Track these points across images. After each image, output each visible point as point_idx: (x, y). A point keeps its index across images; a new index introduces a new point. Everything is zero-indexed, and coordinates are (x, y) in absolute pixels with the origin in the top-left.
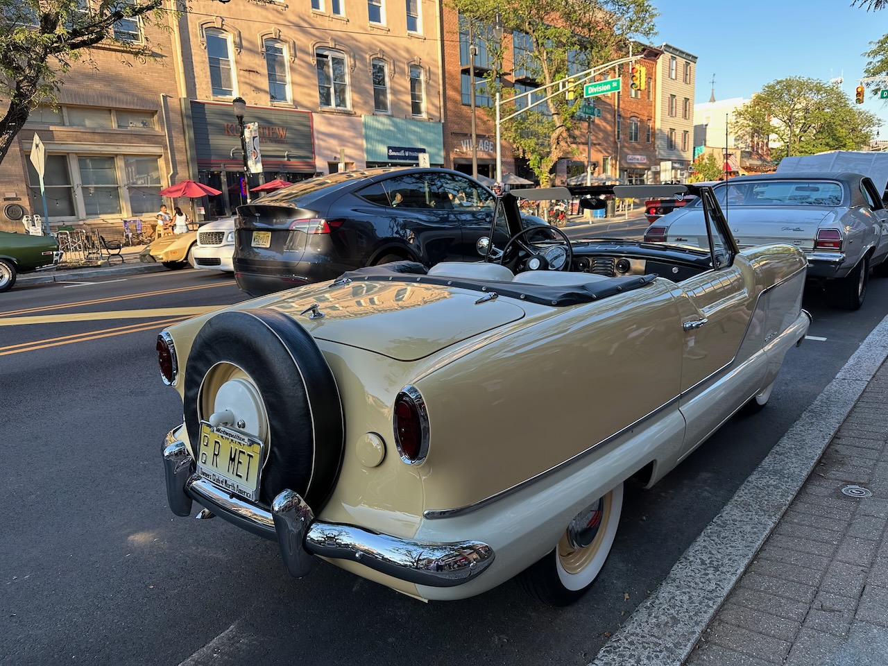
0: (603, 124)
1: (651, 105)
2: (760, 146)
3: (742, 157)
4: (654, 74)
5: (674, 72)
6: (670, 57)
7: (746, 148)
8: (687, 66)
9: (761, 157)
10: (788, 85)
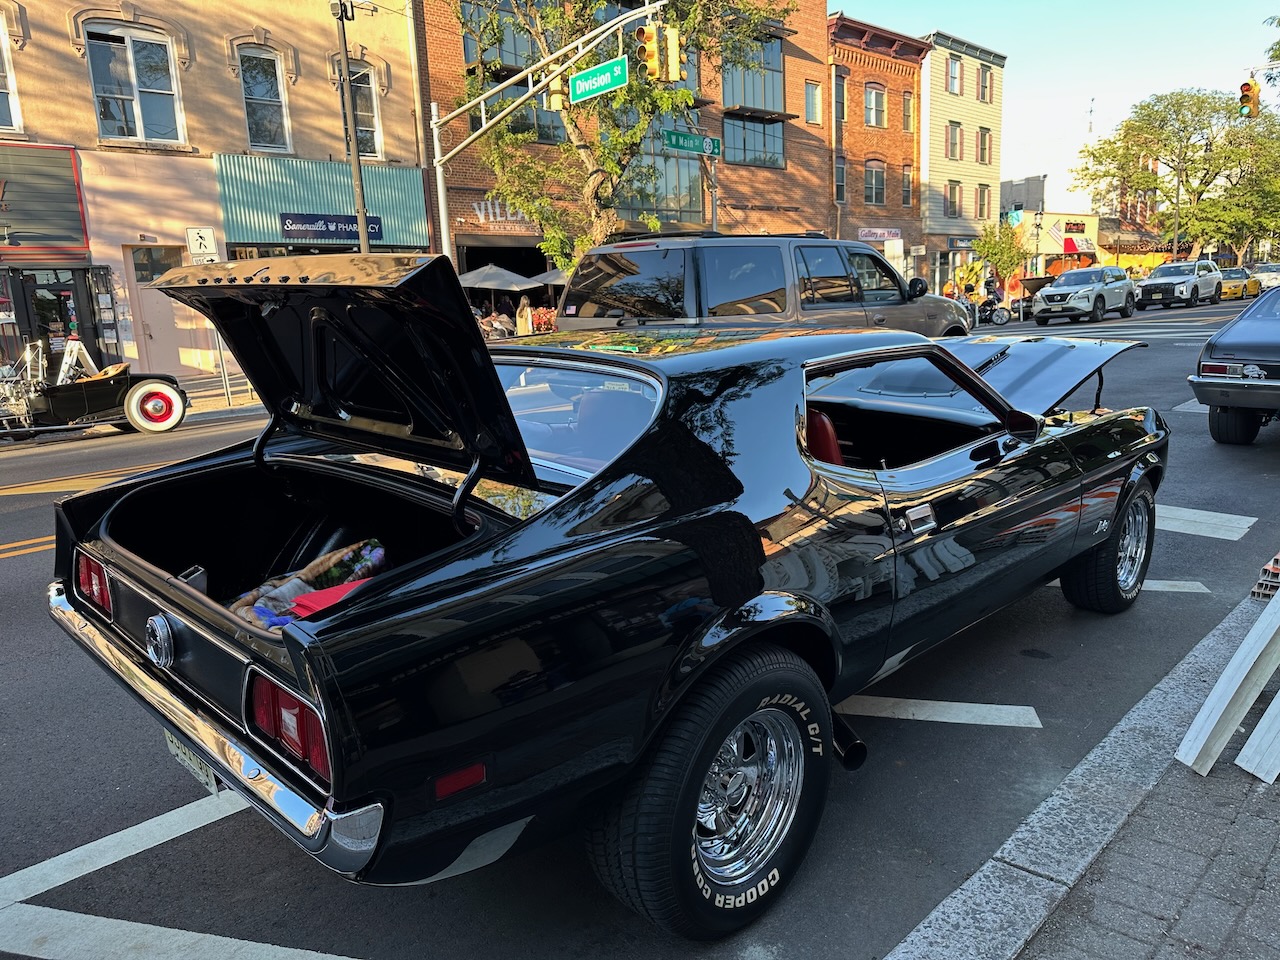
0: (802, 174)
1: (910, 141)
2: (1138, 210)
3: (1101, 229)
4: (915, 86)
5: (957, 82)
6: (948, 56)
7: (1111, 214)
8: (984, 72)
9: (1139, 229)
10: (1177, 103)
